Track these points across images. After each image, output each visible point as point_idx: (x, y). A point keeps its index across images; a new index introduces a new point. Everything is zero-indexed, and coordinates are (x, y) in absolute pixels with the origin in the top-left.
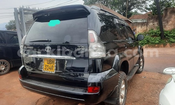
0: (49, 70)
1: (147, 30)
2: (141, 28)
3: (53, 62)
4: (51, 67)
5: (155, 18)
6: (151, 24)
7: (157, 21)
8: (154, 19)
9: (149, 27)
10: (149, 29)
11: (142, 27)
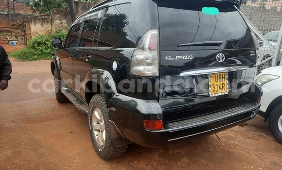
0: (220, 91)
1: (52, 31)
2: (42, 26)
3: (224, 77)
4: (221, 86)
5: (63, 13)
6: (57, 22)
7: (65, 19)
8: (61, 15)
9: (55, 27)
10: (54, 29)
11: (42, 24)
